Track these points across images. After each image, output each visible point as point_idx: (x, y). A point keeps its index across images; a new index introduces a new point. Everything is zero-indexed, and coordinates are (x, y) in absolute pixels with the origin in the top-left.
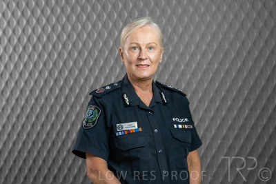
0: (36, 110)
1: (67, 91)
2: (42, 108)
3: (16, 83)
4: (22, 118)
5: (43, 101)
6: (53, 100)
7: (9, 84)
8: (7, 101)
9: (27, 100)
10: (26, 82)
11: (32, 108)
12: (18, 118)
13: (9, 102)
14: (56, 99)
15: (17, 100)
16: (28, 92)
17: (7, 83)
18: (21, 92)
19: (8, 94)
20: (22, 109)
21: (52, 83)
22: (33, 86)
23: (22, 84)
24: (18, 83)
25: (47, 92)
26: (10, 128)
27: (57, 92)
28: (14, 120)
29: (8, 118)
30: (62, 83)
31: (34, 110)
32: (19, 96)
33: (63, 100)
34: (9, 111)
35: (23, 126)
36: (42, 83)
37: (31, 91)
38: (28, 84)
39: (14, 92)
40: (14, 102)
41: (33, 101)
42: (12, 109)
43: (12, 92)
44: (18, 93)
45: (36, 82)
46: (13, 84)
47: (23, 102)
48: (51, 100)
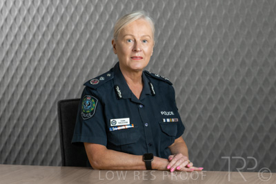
0: (76, 36)
1: (107, 17)
2: (82, 34)
3: (57, 9)
4: (62, 43)
5: (83, 27)
6: (93, 27)
7: (49, 10)
8: (48, 26)
9: (67, 26)
10: (67, 8)
11: (72, 34)
12: (58, 44)
13: (50, 27)
14: (96, 24)
15: (57, 26)
16: (68, 19)
17: (47, 9)
18: (62, 18)
19: (49, 19)
20: (63, 34)
21: (92, 9)
22: (74, 12)
23: (63, 10)
24: (59, 10)
25: (88, 18)
26: (50, 54)
27: (97, 17)
28: (54, 45)
29: (48, 44)
30: (102, 9)
31: (74, 36)
32: (59, 21)
33: (103, 26)
34: (50, 36)
35: (63, 52)
36: (82, 9)
37: (71, 17)
38: (69, 10)
39: (54, 18)
40: (54, 27)
41: (73, 27)
42: (53, 35)
43: (52, 18)
44: (59, 19)
45: (76, 8)
46: (54, 10)
47: (63, 28)
48: (91, 26)
